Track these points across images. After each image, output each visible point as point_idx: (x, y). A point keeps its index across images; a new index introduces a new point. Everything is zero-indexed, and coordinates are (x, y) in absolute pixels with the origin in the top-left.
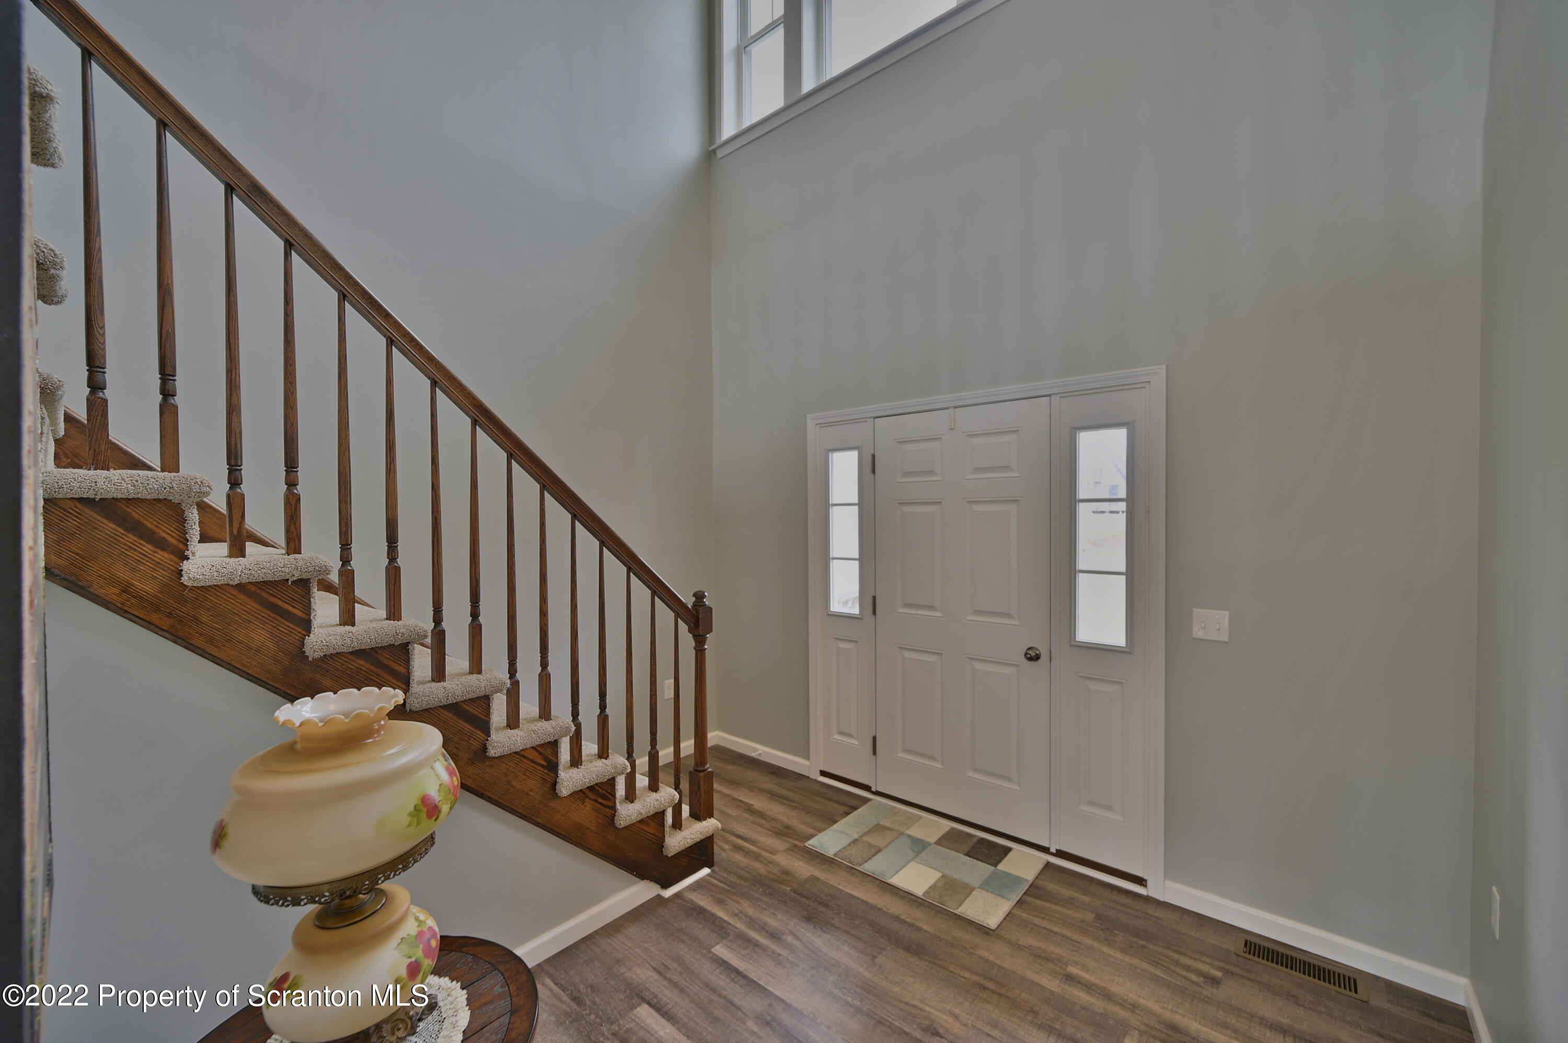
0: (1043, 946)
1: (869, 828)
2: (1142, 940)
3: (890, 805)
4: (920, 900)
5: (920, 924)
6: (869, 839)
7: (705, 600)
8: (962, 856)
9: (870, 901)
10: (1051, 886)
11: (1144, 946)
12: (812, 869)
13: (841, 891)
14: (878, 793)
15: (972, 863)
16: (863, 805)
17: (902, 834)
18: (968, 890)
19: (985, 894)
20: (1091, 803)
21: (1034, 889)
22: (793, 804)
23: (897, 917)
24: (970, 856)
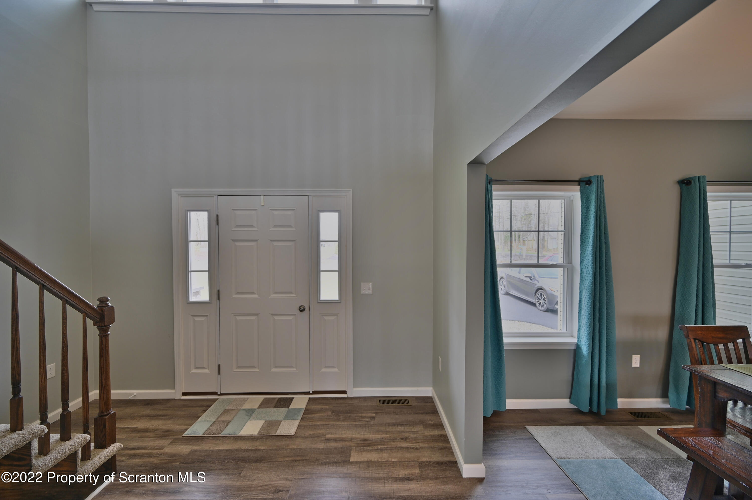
0: (315, 432)
1: (220, 414)
2: (349, 414)
3: (229, 398)
4: (257, 437)
5: (259, 448)
6: (223, 418)
7: (108, 303)
8: (272, 409)
9: (230, 448)
10: (313, 407)
11: (350, 416)
12: (191, 447)
13: (212, 451)
14: (222, 394)
15: (278, 410)
16: (214, 403)
17: (240, 409)
18: (278, 423)
19: (287, 421)
20: (326, 367)
21: (307, 411)
22: (167, 417)
23: (247, 450)
24: (276, 408)
